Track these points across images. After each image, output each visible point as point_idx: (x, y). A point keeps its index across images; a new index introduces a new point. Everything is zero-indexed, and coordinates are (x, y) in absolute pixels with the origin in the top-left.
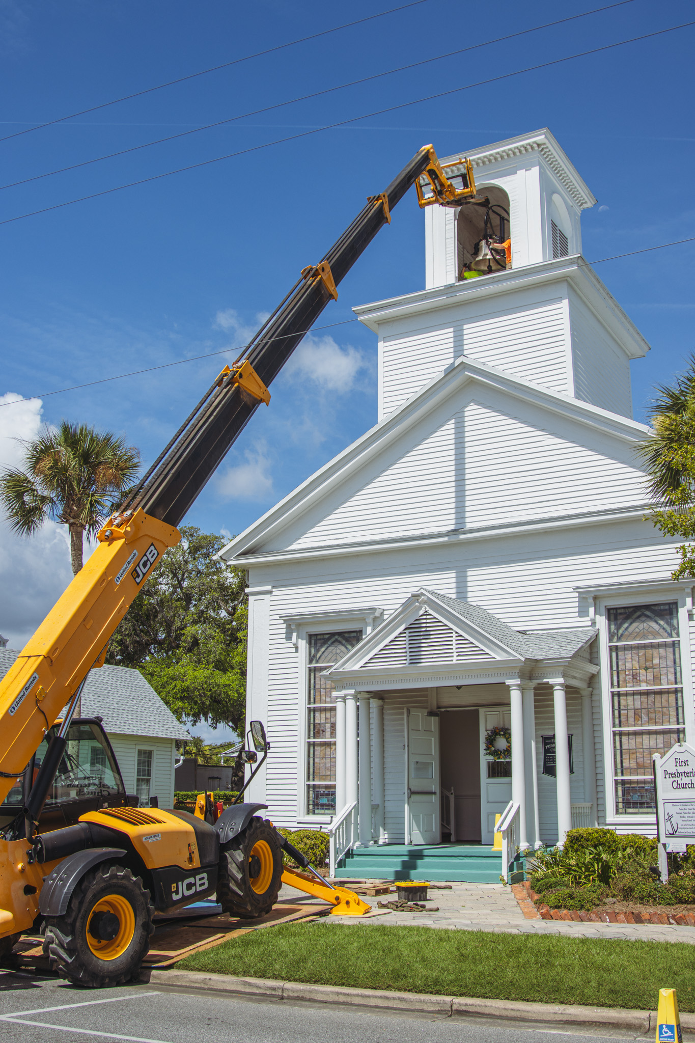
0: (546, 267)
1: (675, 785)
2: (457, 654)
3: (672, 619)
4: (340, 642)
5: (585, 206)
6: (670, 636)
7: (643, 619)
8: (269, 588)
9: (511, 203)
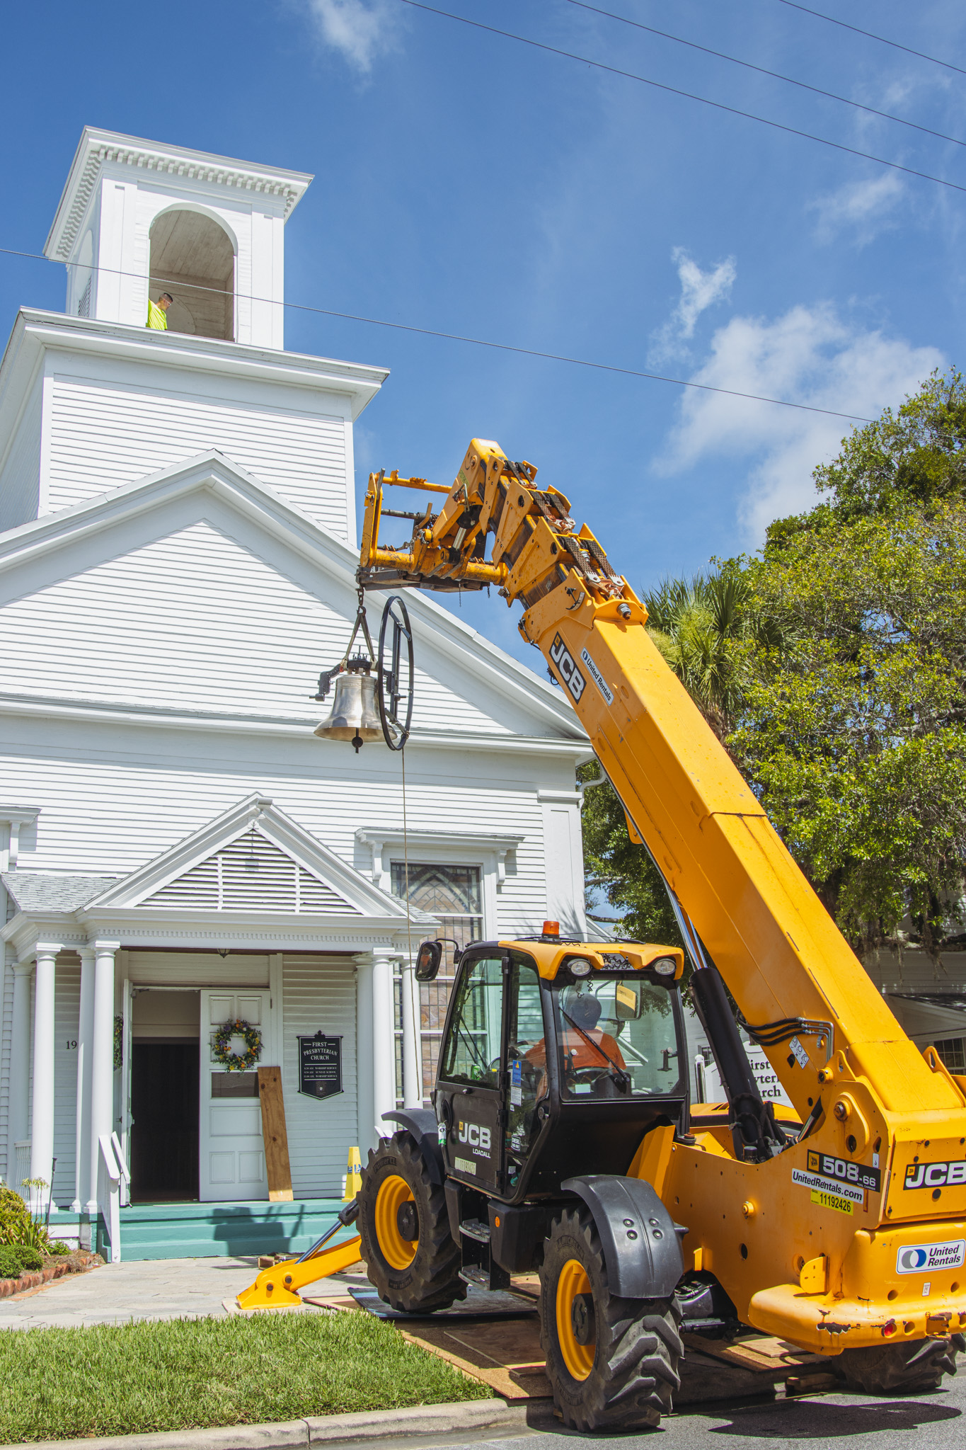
0: (341, 369)
2: (302, 902)
3: (470, 887)
6: (468, 910)
7: (434, 882)
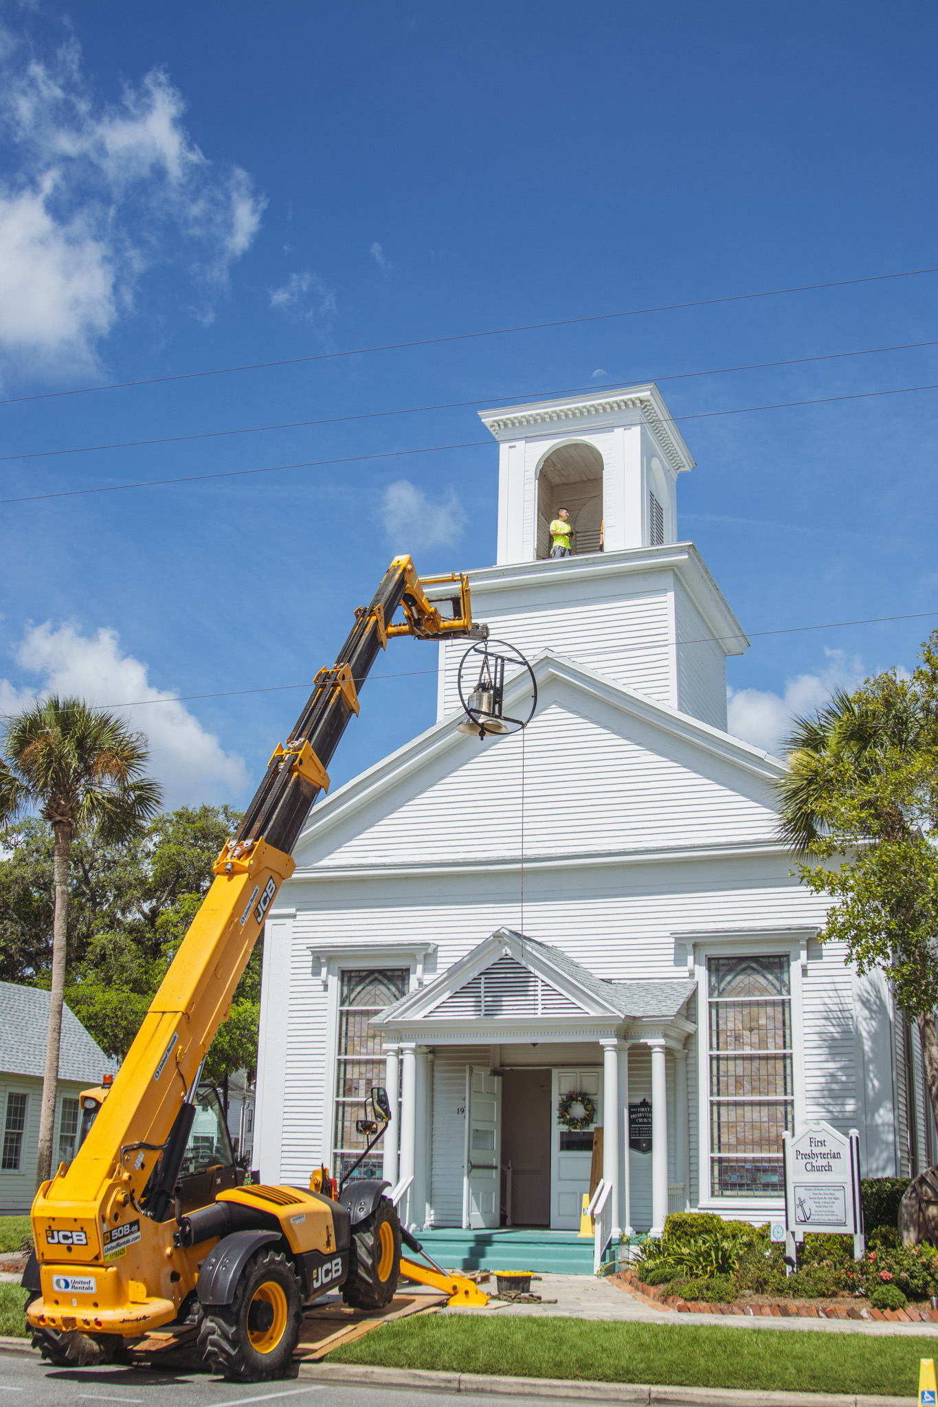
0: (645, 554)
1: (809, 1167)
2: (543, 1006)
3: (782, 973)
4: (381, 982)
5: (682, 469)
6: (780, 993)
7: (749, 971)
8: (292, 911)
9: (605, 467)
